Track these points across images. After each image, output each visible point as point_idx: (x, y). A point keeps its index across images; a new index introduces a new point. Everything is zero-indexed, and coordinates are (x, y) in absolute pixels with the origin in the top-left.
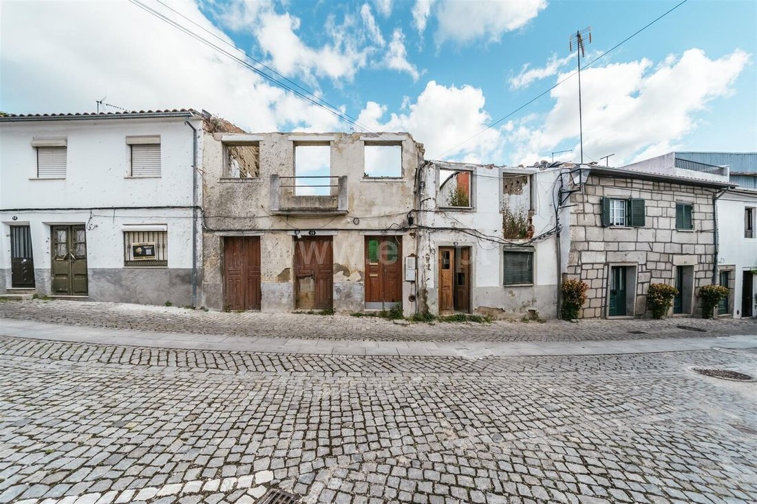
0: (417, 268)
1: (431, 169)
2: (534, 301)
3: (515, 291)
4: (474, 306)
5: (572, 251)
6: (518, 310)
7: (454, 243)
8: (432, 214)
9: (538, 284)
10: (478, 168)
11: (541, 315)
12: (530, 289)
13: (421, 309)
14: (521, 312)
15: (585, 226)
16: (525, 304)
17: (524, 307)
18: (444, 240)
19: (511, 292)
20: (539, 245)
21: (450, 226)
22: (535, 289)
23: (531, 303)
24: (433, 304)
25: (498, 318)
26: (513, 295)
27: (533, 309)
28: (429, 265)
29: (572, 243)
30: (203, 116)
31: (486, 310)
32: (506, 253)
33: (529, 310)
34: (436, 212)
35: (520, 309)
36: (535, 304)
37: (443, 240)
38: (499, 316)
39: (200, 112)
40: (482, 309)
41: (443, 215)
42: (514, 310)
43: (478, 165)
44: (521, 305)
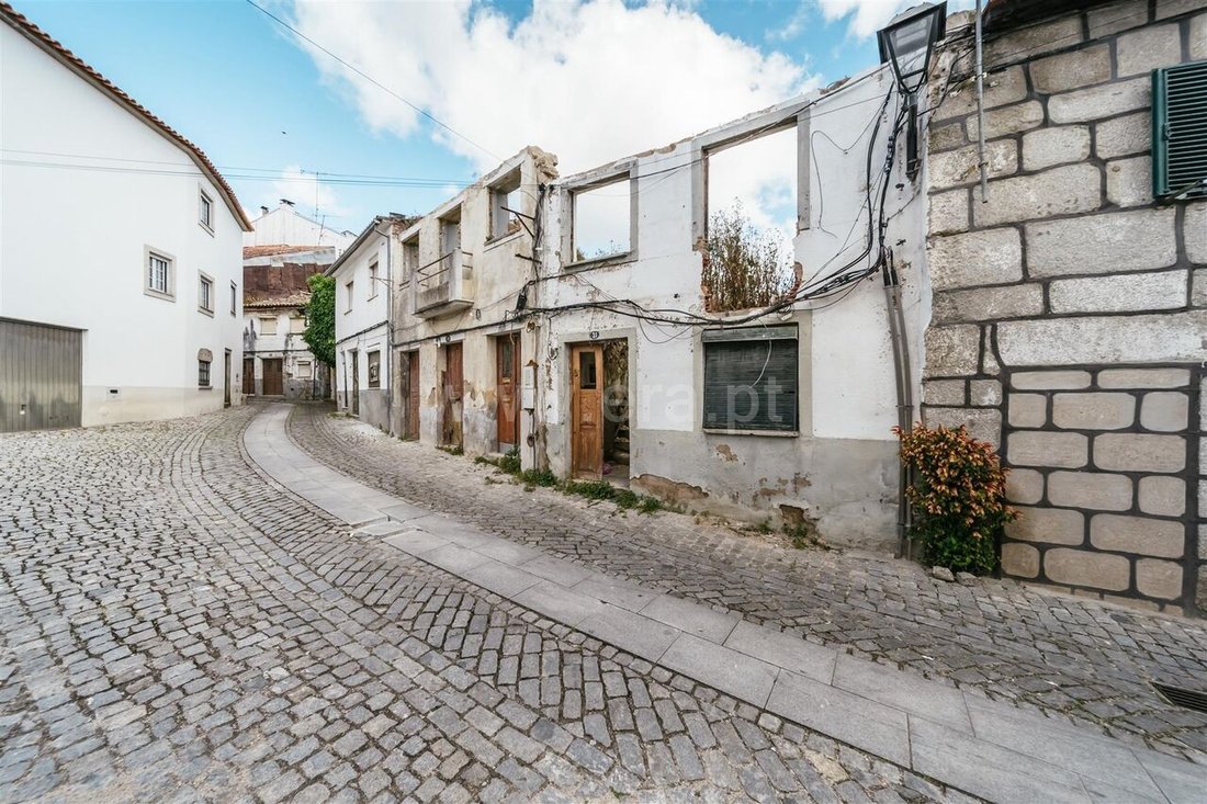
0: (536, 387)
1: (553, 197)
2: (800, 482)
3: (736, 448)
4: (634, 473)
5: (938, 324)
6: (747, 497)
7: (591, 335)
8: (555, 281)
9: (817, 434)
10: (641, 161)
11: (829, 527)
12: (787, 445)
13: (542, 464)
14: (756, 507)
15: (1020, 226)
16: (771, 485)
17: (768, 493)
18: (576, 330)
19: (725, 450)
20: (817, 318)
21: (585, 300)
22: (806, 450)
23: (790, 486)
24: (556, 454)
25: (689, 510)
26: (732, 458)
27: (796, 504)
28: (550, 381)
29: (938, 295)
30: (391, 219)
31: (662, 483)
32: (710, 347)
33: (782, 506)
34: (561, 277)
35: (755, 497)
36: (804, 491)
37: (571, 330)
38: (693, 505)
39: (388, 216)
40: (651, 481)
41: (573, 281)
42: (735, 498)
43: (637, 156)
44: (758, 488)
